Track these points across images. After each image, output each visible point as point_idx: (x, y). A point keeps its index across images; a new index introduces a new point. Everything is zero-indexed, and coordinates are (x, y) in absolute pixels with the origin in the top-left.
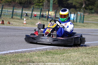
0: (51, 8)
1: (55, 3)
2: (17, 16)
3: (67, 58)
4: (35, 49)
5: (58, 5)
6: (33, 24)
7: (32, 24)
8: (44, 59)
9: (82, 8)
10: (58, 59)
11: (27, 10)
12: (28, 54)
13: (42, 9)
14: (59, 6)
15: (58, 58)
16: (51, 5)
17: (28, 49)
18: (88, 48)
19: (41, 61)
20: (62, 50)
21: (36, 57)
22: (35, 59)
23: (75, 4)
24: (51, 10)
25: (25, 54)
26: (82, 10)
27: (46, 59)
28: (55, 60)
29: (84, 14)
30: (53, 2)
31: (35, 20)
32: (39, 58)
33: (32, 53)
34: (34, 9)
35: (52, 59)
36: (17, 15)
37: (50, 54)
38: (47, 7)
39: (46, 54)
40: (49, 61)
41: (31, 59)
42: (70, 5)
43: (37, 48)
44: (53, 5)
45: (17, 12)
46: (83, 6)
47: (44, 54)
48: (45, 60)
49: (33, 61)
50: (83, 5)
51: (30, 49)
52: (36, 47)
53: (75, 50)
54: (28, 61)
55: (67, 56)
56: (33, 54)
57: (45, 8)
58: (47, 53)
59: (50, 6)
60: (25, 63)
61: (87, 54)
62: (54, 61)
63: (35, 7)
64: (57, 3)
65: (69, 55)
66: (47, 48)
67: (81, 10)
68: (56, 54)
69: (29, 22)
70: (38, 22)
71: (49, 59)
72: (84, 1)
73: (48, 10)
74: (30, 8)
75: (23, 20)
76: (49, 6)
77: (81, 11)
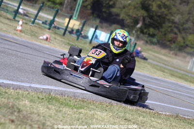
0: (76, 14)
1: (86, 7)
2: (7, 13)
3: (86, 119)
4: (27, 85)
5: (90, 11)
6: (34, 35)
7: (32, 35)
8: (41, 109)
9: (136, 29)
10: (68, 116)
11: (30, 6)
12: (13, 93)
13: (59, 11)
14: (93, 13)
15: (68, 114)
16: (78, 8)
17: (14, 83)
18: (130, 110)
19: (35, 111)
20: (80, 100)
21: (27, 102)
22: (25, 105)
23: (124, 18)
24: (75, 18)
25: (7, 91)
26: (134, 32)
27: (46, 111)
28: (62, 118)
29: (135, 42)
30: (83, 2)
31: (40, 28)
32: (31, 105)
33: (21, 92)
34: (43, 7)
35: (56, 113)
36: (7, 10)
37: (54, 102)
38: (69, 9)
39: (46, 100)
40: (49, 116)
41: (16, 104)
42: (113, 17)
43: (33, 85)
44: (81, 8)
45: (9, 4)
46: (139, 26)
47: (43, 99)
48: (43, 113)
49: (20, 107)
50: (138, 23)
51: (18, 83)
52: (31, 83)
53: (105, 106)
54: (10, 106)
55: (86, 115)
56: (23, 95)
57: (64, 9)
58: (50, 99)
59: (74, 10)
60: (3, 108)
61: (125, 119)
62: (60, 118)
63: (46, 4)
64: (89, 7)
65: (90, 113)
66: (51, 90)
67: (132, 31)
68: (67, 105)
69: (28, 30)
70: (44, 35)
71: (51, 112)
72: (143, 16)
73: (69, 15)
74: (35, 4)
75: (17, 22)
76: (73, 8)
77: (132, 35)
